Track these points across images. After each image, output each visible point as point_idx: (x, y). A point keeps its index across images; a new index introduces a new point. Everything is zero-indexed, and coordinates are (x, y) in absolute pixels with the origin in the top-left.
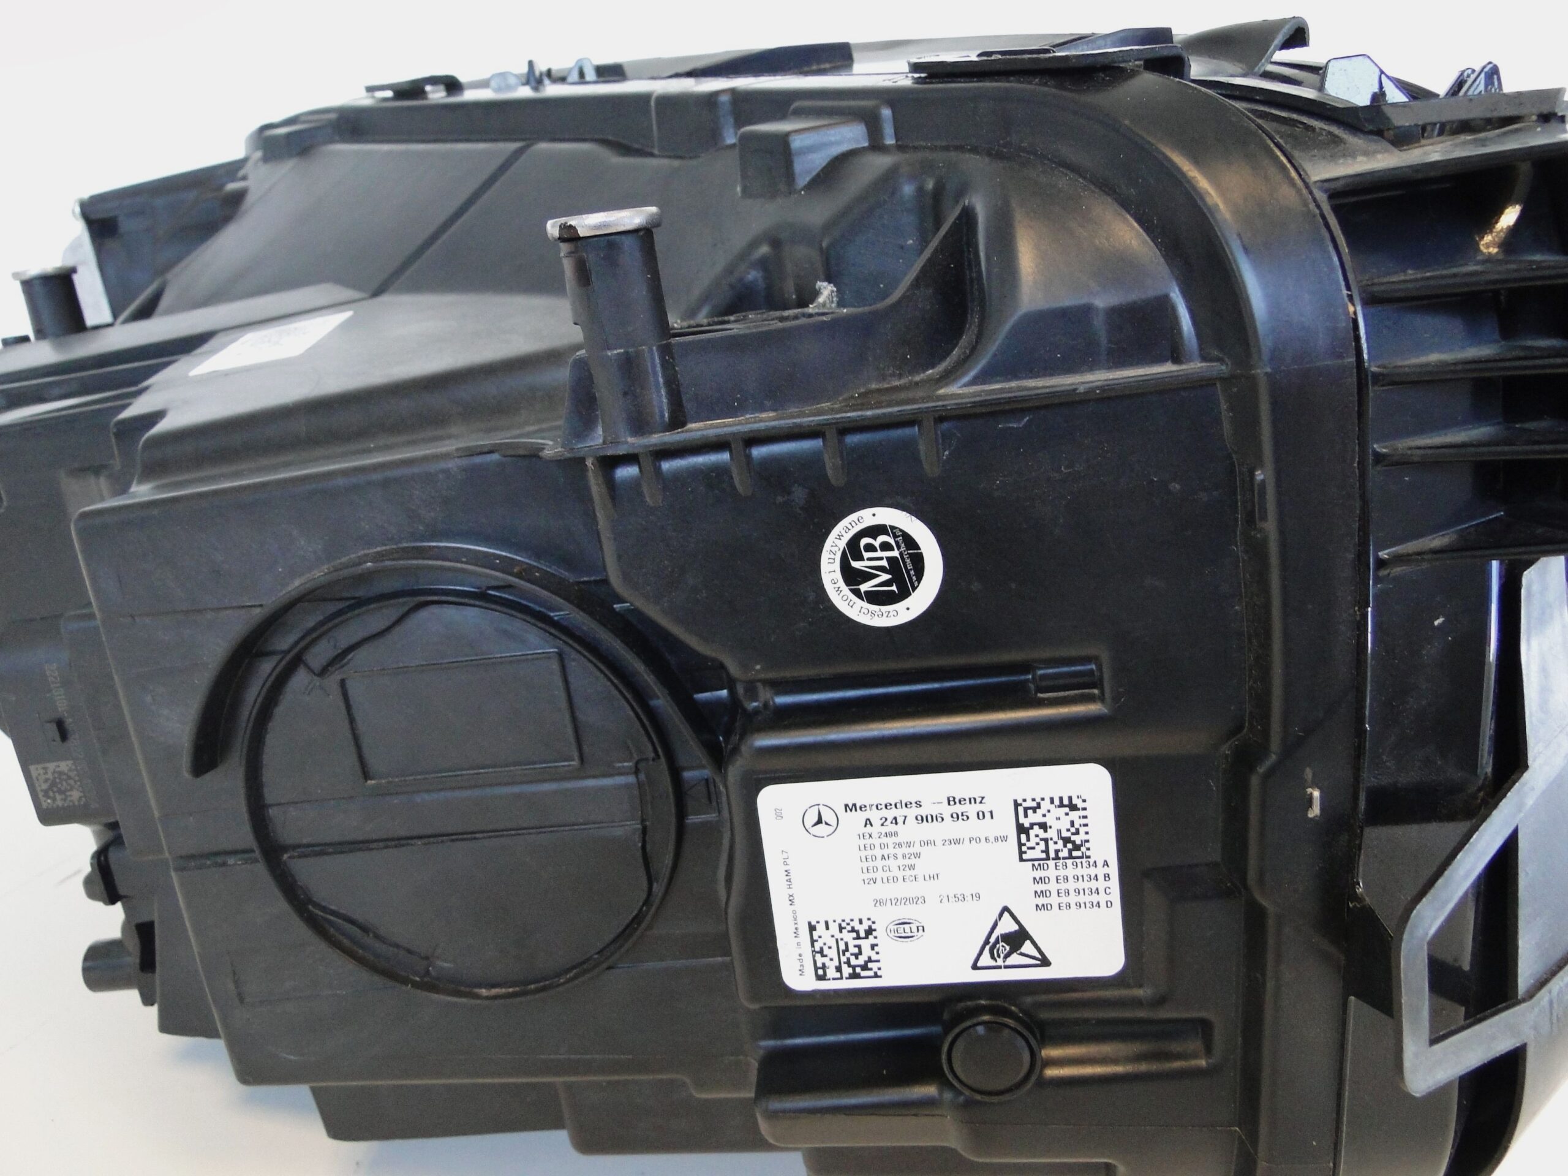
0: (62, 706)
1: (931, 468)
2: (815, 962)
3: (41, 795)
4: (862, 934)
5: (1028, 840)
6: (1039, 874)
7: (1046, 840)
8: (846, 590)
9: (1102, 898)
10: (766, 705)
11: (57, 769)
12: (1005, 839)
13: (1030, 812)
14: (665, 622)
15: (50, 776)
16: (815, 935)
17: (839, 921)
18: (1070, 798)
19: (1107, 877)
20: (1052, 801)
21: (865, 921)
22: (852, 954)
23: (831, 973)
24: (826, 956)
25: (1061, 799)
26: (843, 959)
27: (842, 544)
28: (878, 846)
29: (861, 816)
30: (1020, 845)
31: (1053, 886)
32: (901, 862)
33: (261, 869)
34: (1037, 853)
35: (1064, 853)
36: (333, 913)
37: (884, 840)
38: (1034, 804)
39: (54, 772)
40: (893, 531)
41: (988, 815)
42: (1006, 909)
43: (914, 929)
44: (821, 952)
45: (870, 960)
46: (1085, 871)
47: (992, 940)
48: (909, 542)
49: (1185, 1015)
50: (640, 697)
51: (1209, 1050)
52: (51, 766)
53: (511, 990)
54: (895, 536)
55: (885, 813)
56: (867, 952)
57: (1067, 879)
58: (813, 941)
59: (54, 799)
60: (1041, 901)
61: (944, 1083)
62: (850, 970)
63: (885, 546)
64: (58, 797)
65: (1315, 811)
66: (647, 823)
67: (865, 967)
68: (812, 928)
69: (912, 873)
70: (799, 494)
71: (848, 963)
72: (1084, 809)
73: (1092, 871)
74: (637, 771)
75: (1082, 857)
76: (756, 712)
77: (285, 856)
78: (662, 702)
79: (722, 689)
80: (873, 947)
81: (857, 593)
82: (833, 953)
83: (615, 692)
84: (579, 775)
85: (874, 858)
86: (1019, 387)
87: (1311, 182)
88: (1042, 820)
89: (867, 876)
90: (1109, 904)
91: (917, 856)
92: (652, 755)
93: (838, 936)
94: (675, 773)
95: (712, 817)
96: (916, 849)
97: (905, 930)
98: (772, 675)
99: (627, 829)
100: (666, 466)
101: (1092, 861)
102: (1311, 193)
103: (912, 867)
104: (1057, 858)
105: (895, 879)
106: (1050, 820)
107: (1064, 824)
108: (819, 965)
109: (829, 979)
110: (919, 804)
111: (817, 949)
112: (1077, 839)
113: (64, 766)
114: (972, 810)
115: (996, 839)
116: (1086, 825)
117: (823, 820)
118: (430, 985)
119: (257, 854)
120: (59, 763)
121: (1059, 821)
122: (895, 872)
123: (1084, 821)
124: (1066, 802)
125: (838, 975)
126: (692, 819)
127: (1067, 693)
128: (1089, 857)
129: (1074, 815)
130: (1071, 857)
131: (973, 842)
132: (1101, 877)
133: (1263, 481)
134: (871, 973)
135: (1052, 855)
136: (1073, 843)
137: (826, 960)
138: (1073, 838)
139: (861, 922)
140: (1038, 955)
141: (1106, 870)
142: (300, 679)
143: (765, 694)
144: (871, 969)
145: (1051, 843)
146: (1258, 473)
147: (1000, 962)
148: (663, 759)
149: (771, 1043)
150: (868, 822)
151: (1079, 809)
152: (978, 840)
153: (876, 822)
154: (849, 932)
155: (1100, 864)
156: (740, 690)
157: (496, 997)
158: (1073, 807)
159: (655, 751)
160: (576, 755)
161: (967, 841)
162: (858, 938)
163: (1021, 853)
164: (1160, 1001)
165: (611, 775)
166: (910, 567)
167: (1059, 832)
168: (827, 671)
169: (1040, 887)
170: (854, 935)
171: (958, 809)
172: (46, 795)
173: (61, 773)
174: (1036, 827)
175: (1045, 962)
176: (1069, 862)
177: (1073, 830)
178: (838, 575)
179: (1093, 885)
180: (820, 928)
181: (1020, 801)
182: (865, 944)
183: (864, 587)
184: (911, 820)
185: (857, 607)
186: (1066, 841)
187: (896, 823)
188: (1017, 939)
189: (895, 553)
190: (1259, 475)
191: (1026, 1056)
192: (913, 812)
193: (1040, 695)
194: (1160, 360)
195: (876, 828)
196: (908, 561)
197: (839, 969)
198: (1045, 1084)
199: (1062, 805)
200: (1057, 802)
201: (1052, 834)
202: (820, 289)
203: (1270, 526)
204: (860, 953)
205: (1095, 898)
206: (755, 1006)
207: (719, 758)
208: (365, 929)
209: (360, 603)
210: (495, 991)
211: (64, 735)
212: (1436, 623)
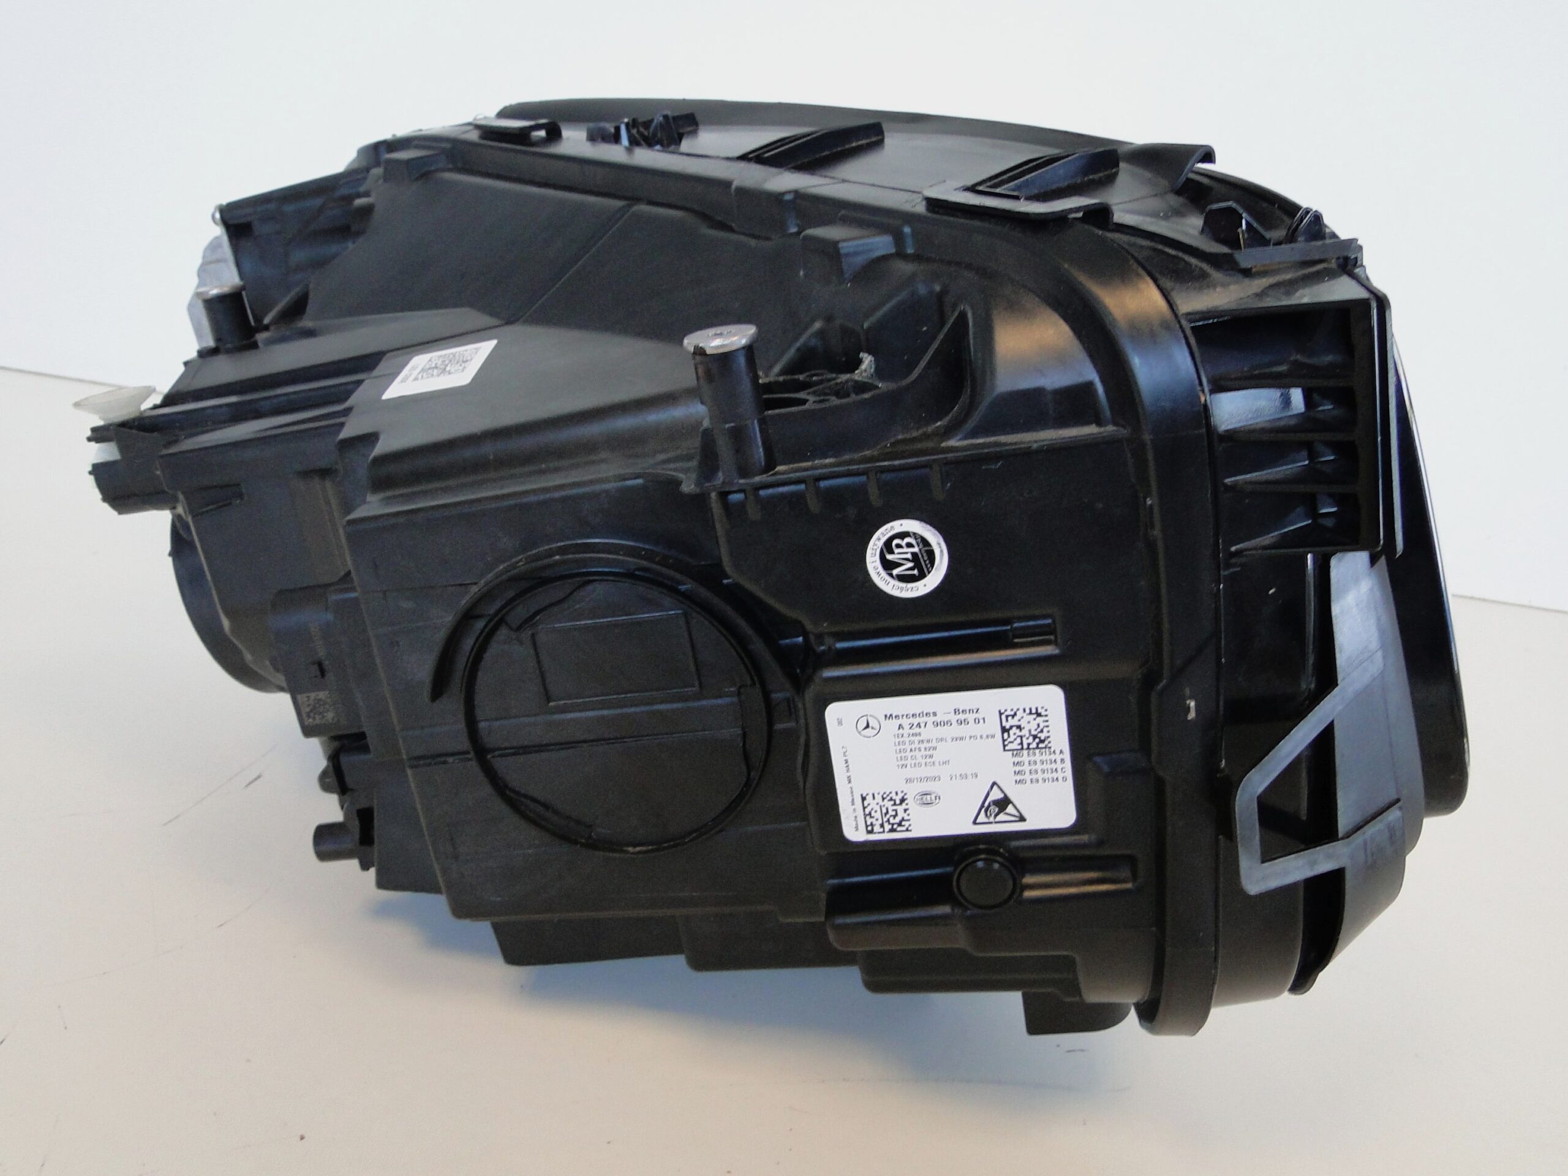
0: (322, 653)
1: (939, 495)
2: (866, 822)
3: (304, 716)
4: (898, 802)
5: (1009, 736)
6: (1017, 759)
7: (1021, 737)
8: (883, 573)
9: (1060, 775)
10: (830, 648)
11: (317, 698)
12: (993, 736)
13: (1010, 718)
14: (760, 594)
15: (311, 702)
16: (866, 803)
17: (881, 794)
18: (1037, 709)
19: (1062, 760)
20: (1024, 710)
21: (899, 793)
22: (891, 816)
23: (877, 829)
24: (873, 817)
25: (1031, 709)
26: (885, 819)
27: (881, 544)
28: (907, 743)
29: (897, 722)
30: (1004, 741)
31: (1027, 768)
32: (923, 752)
33: (474, 766)
34: (1015, 746)
35: (1034, 745)
36: (526, 796)
37: (912, 738)
38: (1012, 713)
39: (315, 699)
40: (915, 535)
41: (981, 721)
42: (994, 784)
43: (933, 798)
44: (870, 814)
45: (903, 820)
46: (1048, 757)
47: (986, 804)
48: (925, 542)
49: (1119, 852)
50: (742, 642)
51: (1134, 877)
52: (313, 695)
53: (650, 848)
54: (916, 539)
55: (912, 720)
56: (901, 814)
57: (1035, 763)
58: (864, 808)
59: (314, 719)
60: (1018, 778)
61: (954, 901)
62: (890, 826)
63: (909, 545)
64: (317, 717)
65: (1192, 715)
66: (746, 730)
67: (900, 824)
68: (864, 799)
69: (932, 760)
70: (852, 512)
71: (888, 821)
72: (1046, 716)
73: (1053, 757)
74: (739, 694)
75: (1045, 748)
76: (823, 652)
77: (489, 757)
78: (758, 646)
79: (798, 637)
80: (905, 810)
81: (891, 575)
82: (878, 815)
83: (723, 639)
84: (698, 697)
85: (905, 751)
86: (995, 442)
87: (1181, 313)
88: (1018, 723)
89: (900, 763)
90: (1065, 779)
91: (935, 748)
92: (749, 682)
93: (881, 803)
94: (766, 695)
95: (791, 724)
96: (934, 744)
97: (927, 799)
98: (834, 629)
99: (731, 732)
100: (762, 493)
101: (1052, 750)
102: (1179, 322)
103: (931, 756)
104: (1028, 748)
105: (920, 765)
106: (1023, 723)
107: (1033, 726)
108: (869, 823)
109: (875, 833)
110: (935, 714)
111: (867, 811)
112: (1042, 736)
113: (322, 695)
114: (971, 717)
115: (987, 736)
116: (1047, 726)
117: (870, 725)
118: (593, 845)
119: (472, 755)
120: (318, 693)
121: (1030, 724)
122: (920, 760)
123: (1046, 724)
124: (1034, 711)
125: (882, 830)
126: (779, 726)
127: (1033, 639)
128: (1050, 748)
129: (1040, 720)
130: (1037, 747)
131: (972, 739)
132: (1059, 761)
133: (1151, 505)
134: (904, 828)
135: (1025, 746)
136: (1040, 738)
137: (873, 820)
138: (1039, 735)
139: (897, 793)
140: (1017, 814)
141: (1062, 756)
142: (503, 633)
143: (829, 641)
144: (904, 826)
145: (1024, 739)
146: (1148, 499)
147: (992, 819)
148: (758, 686)
149: (836, 881)
150: (900, 727)
151: (1042, 716)
152: (975, 737)
153: (907, 727)
154: (889, 800)
155: (1058, 752)
156: (812, 637)
157: (639, 852)
158: (1039, 715)
159: (752, 679)
160: (697, 683)
161: (968, 738)
162: (895, 804)
163: (1004, 746)
164: (1100, 843)
165: (720, 697)
166: (926, 558)
167: (1030, 731)
168: (871, 626)
169: (1017, 768)
170: (892, 802)
171: (962, 717)
172: (309, 716)
173: (320, 700)
174: (1014, 728)
175: (1022, 819)
176: (1037, 751)
177: (1039, 730)
178: (878, 564)
179: (1054, 766)
180: (869, 799)
181: (1002, 711)
182: (900, 809)
183: (895, 572)
184: (930, 724)
185: (891, 585)
186: (1035, 737)
187: (920, 727)
188: (1003, 804)
189: (916, 550)
190: (1149, 502)
191: (1011, 883)
192: (932, 719)
193: (1016, 640)
194: (1088, 423)
195: (906, 730)
196: (925, 555)
197: (882, 826)
198: (1022, 902)
199: (1031, 713)
200: (1028, 711)
201: (1025, 732)
202: (862, 359)
203: (1157, 532)
204: (896, 815)
205: (1055, 775)
206: (823, 853)
207: (799, 684)
208: (546, 806)
209: (544, 582)
210: (638, 849)
211: (323, 672)
212: (1271, 592)
